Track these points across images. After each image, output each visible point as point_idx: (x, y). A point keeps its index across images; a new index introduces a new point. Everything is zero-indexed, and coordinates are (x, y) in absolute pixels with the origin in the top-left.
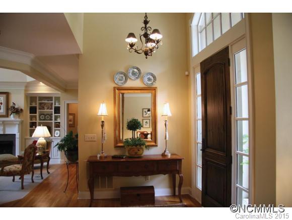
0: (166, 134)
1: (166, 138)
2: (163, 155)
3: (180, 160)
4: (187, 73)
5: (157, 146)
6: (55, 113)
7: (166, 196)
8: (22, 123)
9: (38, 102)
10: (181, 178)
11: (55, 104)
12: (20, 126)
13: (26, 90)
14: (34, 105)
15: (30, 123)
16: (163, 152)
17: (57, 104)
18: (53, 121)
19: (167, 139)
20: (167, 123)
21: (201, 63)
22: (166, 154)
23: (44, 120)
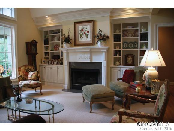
6: (140, 41)
8: (108, 50)
9: (122, 29)
11: (141, 31)
12: (107, 54)
13: (111, 17)
14: (117, 32)
15: (115, 51)
17: (143, 30)
18: (139, 49)
23: (127, 48)
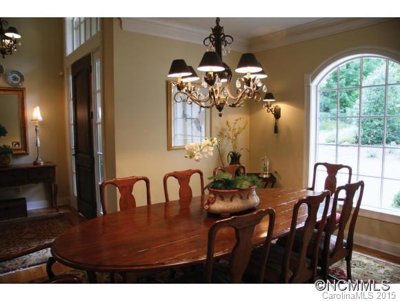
0: (37, 140)
1: (37, 145)
2: (35, 163)
3: (53, 168)
4: (61, 73)
5: (27, 154)
7: (43, 209)
10: (56, 186)
16: (35, 160)
19: (39, 145)
20: (38, 129)
21: (72, 65)
22: (38, 162)
